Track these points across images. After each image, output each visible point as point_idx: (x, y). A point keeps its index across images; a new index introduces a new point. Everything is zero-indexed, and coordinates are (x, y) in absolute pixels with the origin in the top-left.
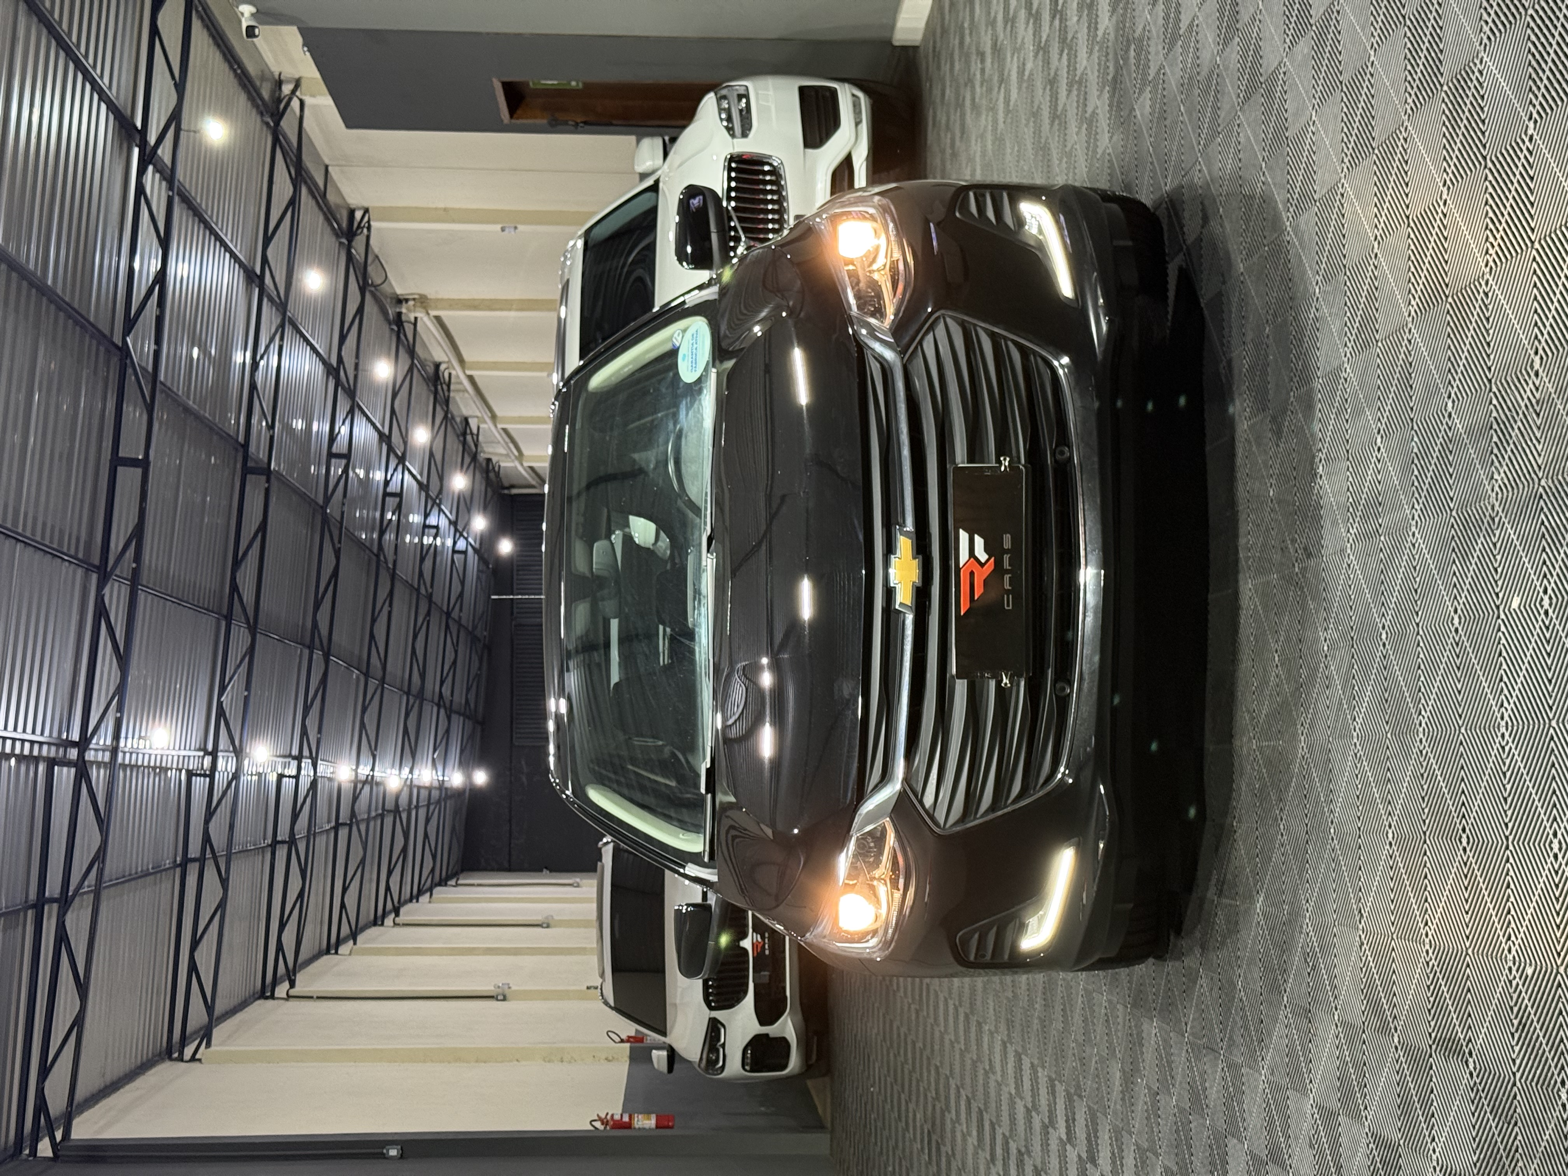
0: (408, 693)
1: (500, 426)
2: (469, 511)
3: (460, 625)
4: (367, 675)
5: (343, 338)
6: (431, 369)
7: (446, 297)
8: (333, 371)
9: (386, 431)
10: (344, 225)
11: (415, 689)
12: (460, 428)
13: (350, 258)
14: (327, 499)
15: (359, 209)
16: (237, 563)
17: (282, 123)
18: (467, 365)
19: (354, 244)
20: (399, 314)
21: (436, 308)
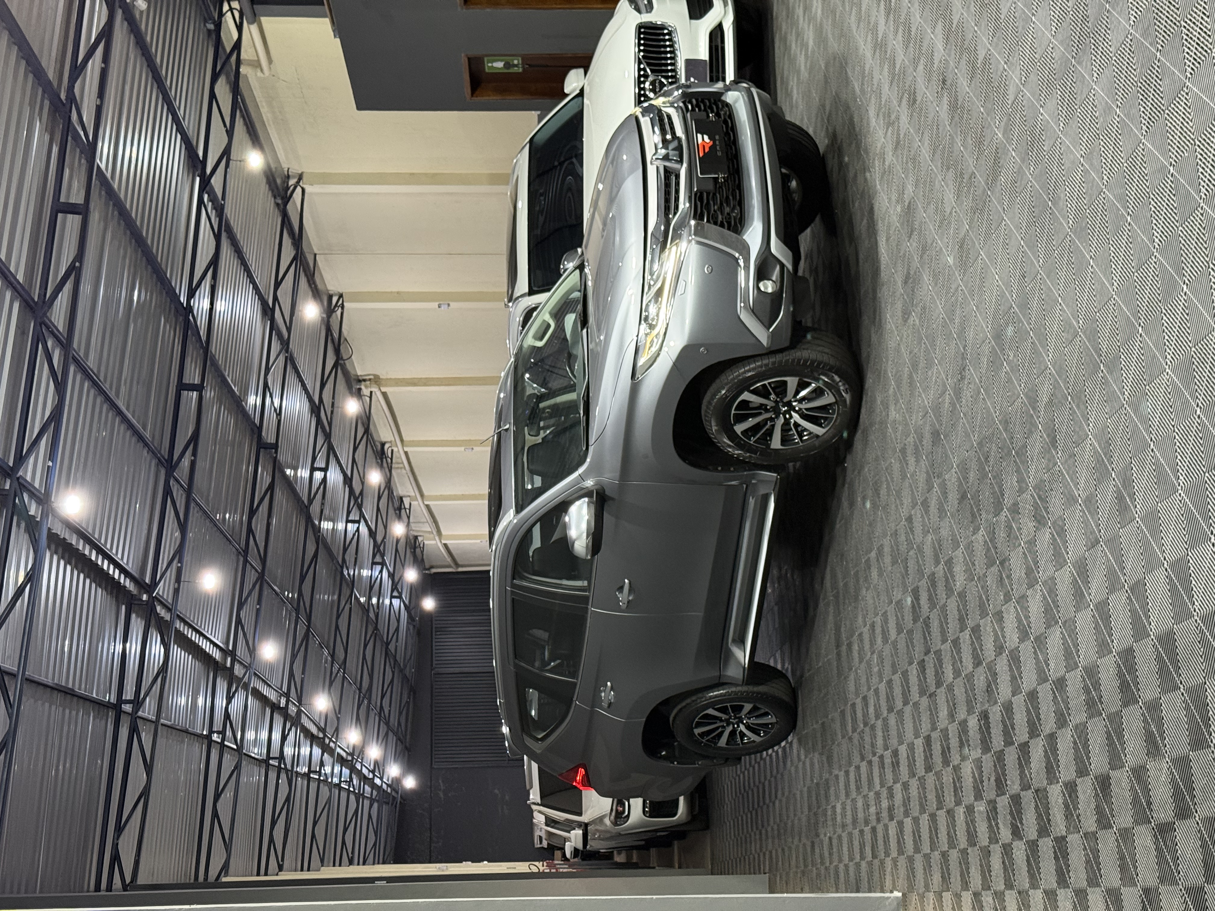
0: (360, 692)
1: (426, 503)
2: (403, 566)
3: (395, 660)
4: (333, 656)
5: (323, 385)
6: (379, 447)
7: (393, 377)
8: (315, 409)
9: (349, 473)
10: (325, 303)
11: (364, 691)
12: (397, 504)
13: (329, 330)
14: (311, 501)
15: (336, 295)
16: (252, 512)
17: (288, 207)
18: (405, 443)
19: (331, 320)
20: (360, 389)
21: (386, 386)
